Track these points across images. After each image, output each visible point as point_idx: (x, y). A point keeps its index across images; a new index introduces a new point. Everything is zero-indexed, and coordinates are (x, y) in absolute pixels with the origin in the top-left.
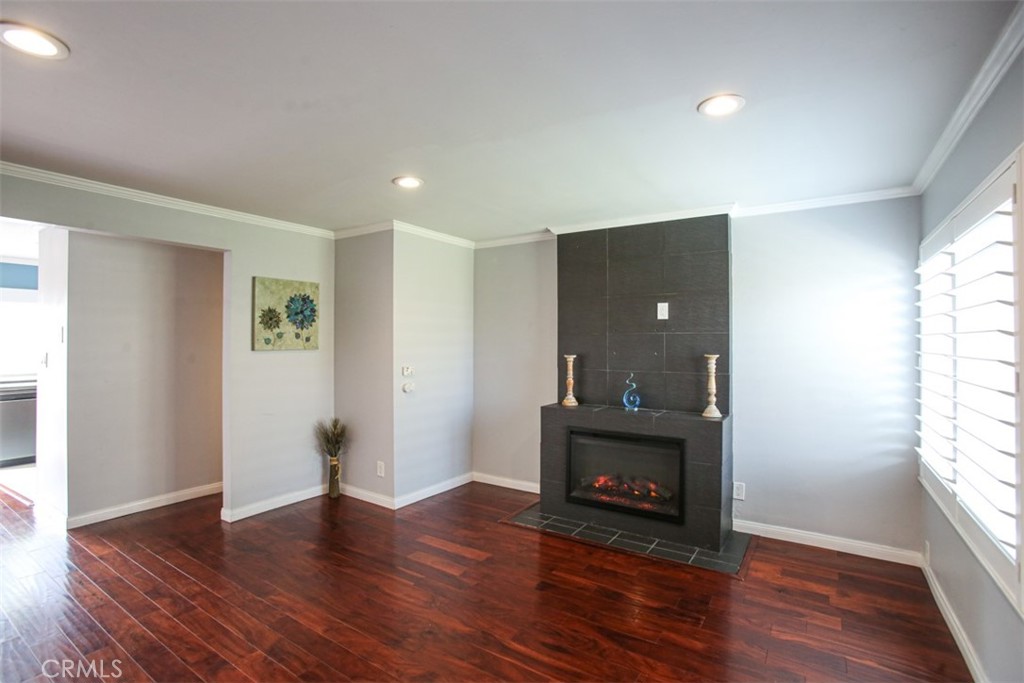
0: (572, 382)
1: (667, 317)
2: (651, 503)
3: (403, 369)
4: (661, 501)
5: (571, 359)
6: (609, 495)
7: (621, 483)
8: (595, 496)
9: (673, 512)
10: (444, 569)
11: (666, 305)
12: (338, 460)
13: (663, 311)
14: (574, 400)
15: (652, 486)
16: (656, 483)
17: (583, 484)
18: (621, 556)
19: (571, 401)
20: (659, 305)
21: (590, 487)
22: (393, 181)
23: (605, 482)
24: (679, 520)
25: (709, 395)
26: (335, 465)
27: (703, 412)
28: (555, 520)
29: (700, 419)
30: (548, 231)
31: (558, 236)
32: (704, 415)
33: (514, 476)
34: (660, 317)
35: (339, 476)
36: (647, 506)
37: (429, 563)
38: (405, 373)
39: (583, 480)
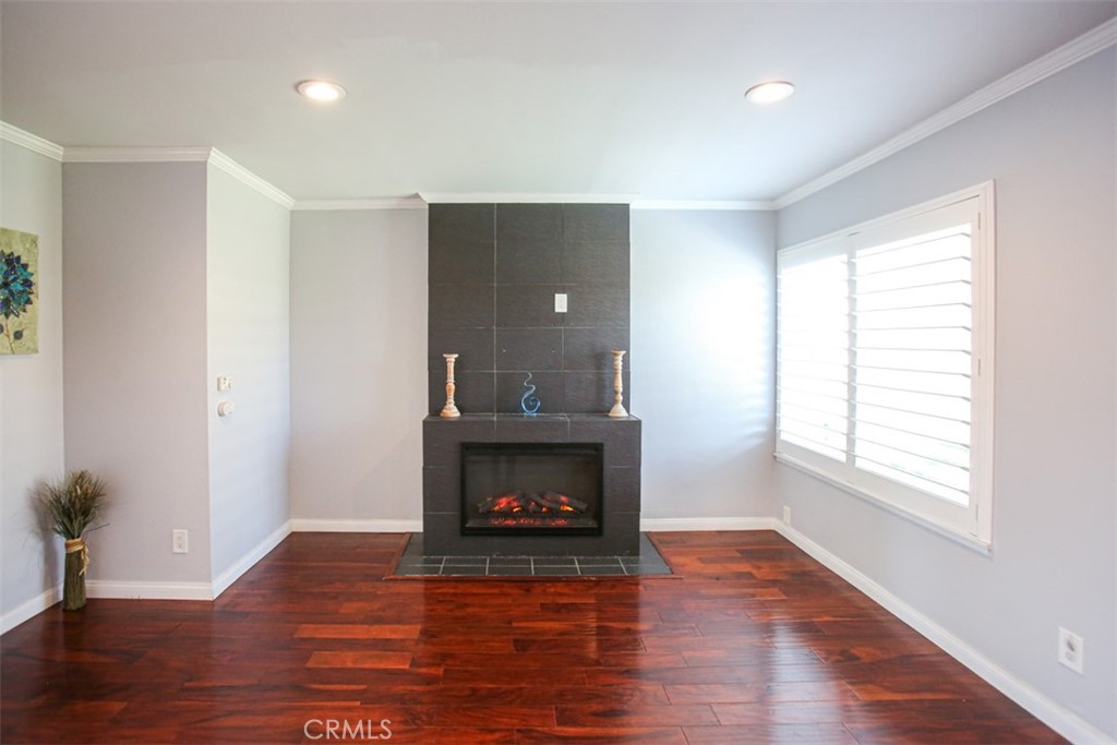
0: (453, 387)
1: (565, 310)
2: (566, 518)
3: (219, 380)
4: (577, 514)
5: (452, 359)
6: (514, 518)
7: (528, 502)
8: (495, 522)
9: (591, 524)
10: (382, 666)
11: (565, 296)
12: (82, 543)
13: (561, 303)
14: (456, 410)
15: (563, 498)
16: (567, 496)
17: (480, 511)
18: (560, 584)
19: (452, 411)
20: (557, 295)
21: (489, 514)
22: (297, 87)
23: (509, 503)
24: (597, 532)
25: (616, 393)
26: (79, 552)
27: (609, 412)
28: (448, 561)
29: (606, 420)
30: (417, 196)
31: (430, 205)
32: (610, 414)
33: (357, 516)
34: (557, 310)
35: (85, 569)
36: (561, 522)
37: (350, 665)
38: (223, 387)
39: (480, 505)
